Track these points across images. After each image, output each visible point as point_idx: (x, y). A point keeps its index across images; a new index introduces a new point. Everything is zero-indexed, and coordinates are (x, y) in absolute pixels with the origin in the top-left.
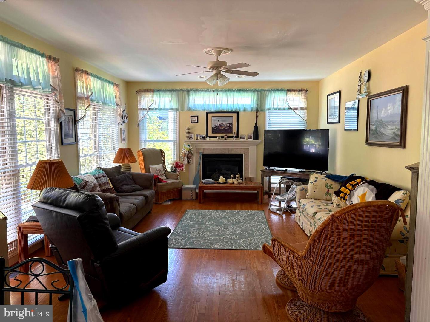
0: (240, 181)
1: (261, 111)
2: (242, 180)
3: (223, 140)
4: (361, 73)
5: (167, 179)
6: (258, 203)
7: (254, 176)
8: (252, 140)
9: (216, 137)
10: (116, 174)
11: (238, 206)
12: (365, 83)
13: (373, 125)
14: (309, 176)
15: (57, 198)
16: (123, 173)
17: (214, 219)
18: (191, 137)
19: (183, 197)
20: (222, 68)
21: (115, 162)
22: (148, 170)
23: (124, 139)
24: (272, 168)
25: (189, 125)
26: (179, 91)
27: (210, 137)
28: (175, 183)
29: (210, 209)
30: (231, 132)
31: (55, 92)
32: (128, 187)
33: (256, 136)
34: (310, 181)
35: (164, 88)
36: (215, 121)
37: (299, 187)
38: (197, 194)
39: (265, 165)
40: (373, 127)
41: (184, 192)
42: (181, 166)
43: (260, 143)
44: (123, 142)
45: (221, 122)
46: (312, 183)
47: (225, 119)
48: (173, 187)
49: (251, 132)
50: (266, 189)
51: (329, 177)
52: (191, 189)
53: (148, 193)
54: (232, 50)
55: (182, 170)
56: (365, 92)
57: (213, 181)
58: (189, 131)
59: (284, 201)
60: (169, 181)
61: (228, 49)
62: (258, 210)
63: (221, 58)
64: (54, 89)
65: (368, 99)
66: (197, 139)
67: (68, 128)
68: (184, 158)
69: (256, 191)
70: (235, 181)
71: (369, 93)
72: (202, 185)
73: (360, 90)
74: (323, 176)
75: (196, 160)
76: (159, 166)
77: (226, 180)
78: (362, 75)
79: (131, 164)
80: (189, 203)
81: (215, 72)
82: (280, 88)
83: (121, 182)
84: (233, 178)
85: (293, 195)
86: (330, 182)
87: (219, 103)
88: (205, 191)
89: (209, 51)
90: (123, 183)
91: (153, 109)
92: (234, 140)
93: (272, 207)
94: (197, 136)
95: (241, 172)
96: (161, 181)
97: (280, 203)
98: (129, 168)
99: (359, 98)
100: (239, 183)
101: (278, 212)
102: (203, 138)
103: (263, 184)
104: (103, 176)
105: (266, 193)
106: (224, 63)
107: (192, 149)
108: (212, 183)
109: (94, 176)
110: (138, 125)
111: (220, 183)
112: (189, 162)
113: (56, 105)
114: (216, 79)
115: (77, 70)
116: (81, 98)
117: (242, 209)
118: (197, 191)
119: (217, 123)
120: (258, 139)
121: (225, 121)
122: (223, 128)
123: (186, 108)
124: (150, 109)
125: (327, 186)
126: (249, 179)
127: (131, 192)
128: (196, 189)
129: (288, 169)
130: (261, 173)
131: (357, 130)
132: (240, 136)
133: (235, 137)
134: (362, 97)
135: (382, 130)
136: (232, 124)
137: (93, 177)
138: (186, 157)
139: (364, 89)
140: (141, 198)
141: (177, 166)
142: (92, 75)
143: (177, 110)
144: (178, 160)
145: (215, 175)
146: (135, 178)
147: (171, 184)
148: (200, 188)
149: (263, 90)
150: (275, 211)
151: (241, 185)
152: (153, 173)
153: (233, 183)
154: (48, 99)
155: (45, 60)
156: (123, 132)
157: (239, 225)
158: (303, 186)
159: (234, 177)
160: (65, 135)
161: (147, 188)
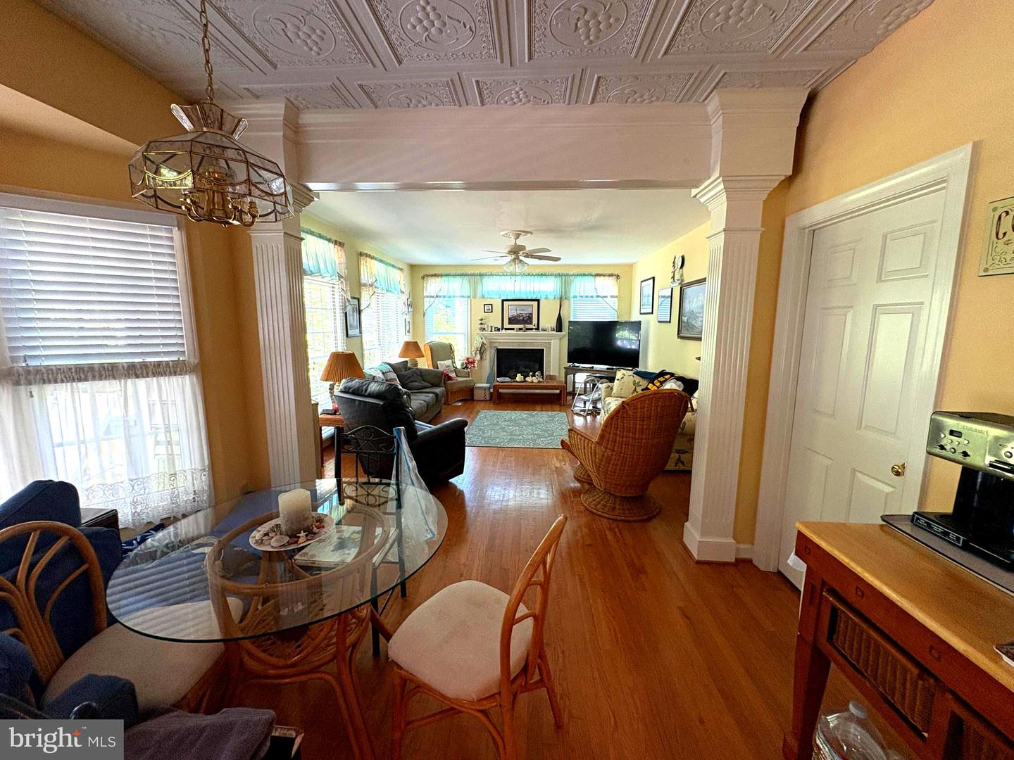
0: (541, 380)
1: (566, 298)
2: (543, 378)
3: (521, 332)
4: (675, 258)
5: (457, 376)
6: (561, 405)
7: (557, 375)
8: (554, 332)
9: (513, 329)
10: (403, 370)
11: (538, 407)
12: (678, 270)
13: (685, 316)
14: (615, 373)
15: (358, 388)
16: (410, 369)
17: (510, 420)
18: (484, 329)
19: (476, 398)
20: (521, 253)
21: (401, 356)
22: (435, 366)
23: (409, 332)
24: (577, 365)
25: (482, 315)
26: (471, 275)
27: (506, 329)
28: (466, 381)
29: (506, 410)
30: (531, 323)
31: (342, 280)
32: (416, 384)
33: (559, 328)
34: (617, 378)
35: (453, 272)
36: (512, 311)
37: (605, 385)
38: (491, 394)
39: (568, 362)
40: (685, 319)
41: (476, 392)
42: (473, 363)
43: (564, 336)
44: (407, 334)
45: (518, 312)
46: (618, 380)
47: (522, 308)
48: (464, 385)
49: (554, 324)
50: (570, 389)
51: (638, 374)
52: (485, 388)
53: (438, 390)
54: (532, 233)
55: (474, 367)
56: (678, 280)
57: (510, 380)
58: (483, 322)
59: (589, 401)
60: (460, 379)
61: (527, 232)
62: (560, 411)
63: (519, 242)
64: (340, 277)
65: (681, 288)
66: (491, 331)
67: (353, 319)
68: (475, 353)
69: (558, 391)
70: (535, 380)
71: (682, 281)
72: (497, 384)
73: (673, 277)
74: (631, 373)
75: (490, 356)
76: (448, 362)
77: (525, 378)
78: (676, 260)
79: (417, 359)
80: (483, 404)
81: (513, 257)
82: (587, 273)
83: (409, 378)
84: (532, 376)
85: (600, 395)
86: (638, 379)
87: (517, 289)
88: (500, 391)
89: (507, 234)
90: (411, 379)
91: (440, 297)
92: (534, 332)
93: (576, 408)
94: (491, 327)
95: (541, 369)
96: (450, 378)
97: (585, 403)
98: (416, 364)
99: (672, 286)
100: (539, 381)
101: (582, 413)
102: (499, 330)
103: (566, 383)
104: (390, 371)
105: (570, 394)
106: (523, 248)
107: (485, 342)
108: (508, 382)
109: (381, 371)
110: (424, 315)
111: (517, 382)
112: (481, 358)
113: (342, 293)
114: (514, 265)
115: (361, 254)
116: (365, 285)
117: (542, 411)
118: (492, 390)
119: (514, 313)
120: (561, 332)
121: (523, 310)
122: (521, 318)
123: (479, 294)
124: (437, 296)
125: (634, 384)
126: (551, 378)
127: (420, 390)
128: (489, 388)
129: (595, 366)
130: (564, 370)
131: (670, 322)
132: (540, 329)
133: (535, 329)
134: (675, 285)
135: (693, 322)
136: (531, 314)
137: (379, 371)
138: (478, 352)
139: (677, 277)
140: (431, 395)
141: (469, 362)
142: (376, 259)
143: (469, 297)
144: (469, 356)
145: (512, 373)
146: (422, 374)
147: (462, 382)
148: (495, 387)
149: (568, 275)
150: (579, 412)
151: (542, 384)
152: (441, 369)
153: (532, 382)
154: (333, 287)
155: (331, 245)
156: (407, 323)
157: (538, 425)
158: (610, 384)
159: (534, 376)
160: (350, 327)
161: (437, 386)
